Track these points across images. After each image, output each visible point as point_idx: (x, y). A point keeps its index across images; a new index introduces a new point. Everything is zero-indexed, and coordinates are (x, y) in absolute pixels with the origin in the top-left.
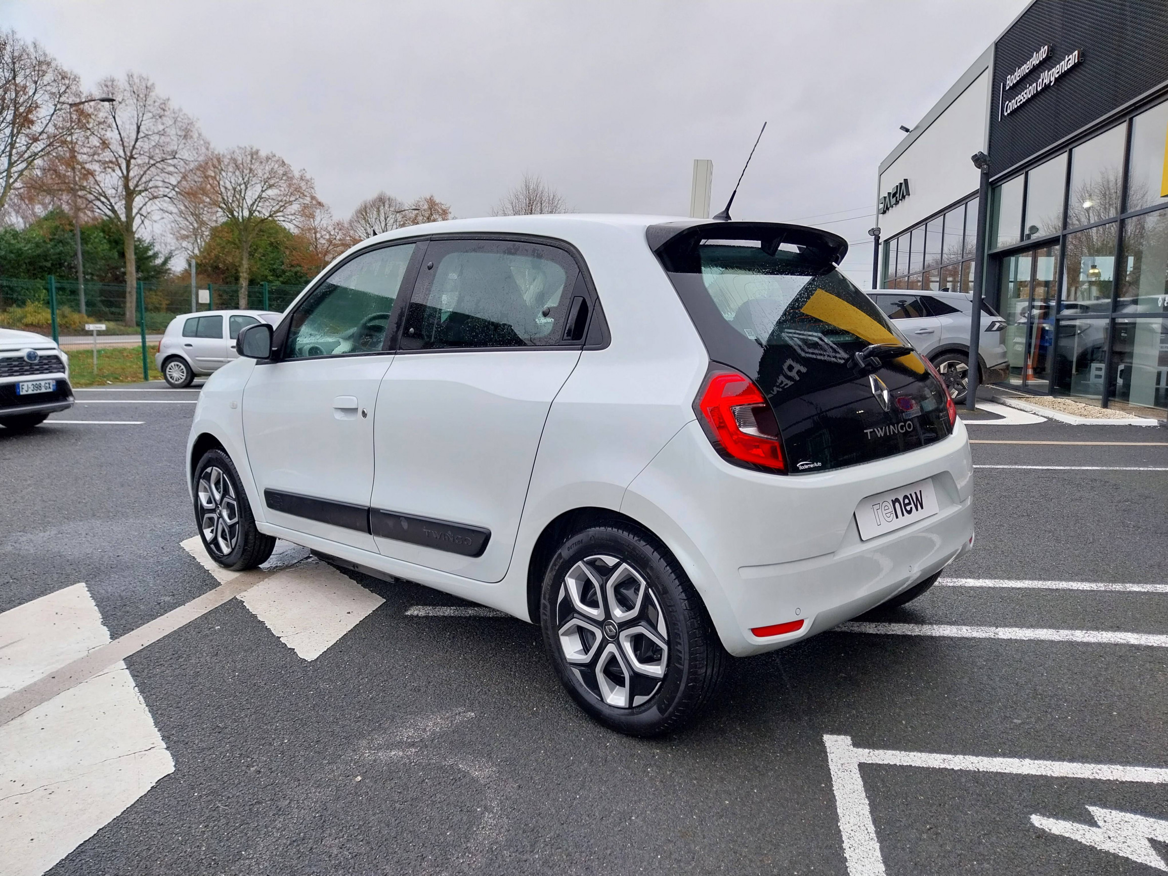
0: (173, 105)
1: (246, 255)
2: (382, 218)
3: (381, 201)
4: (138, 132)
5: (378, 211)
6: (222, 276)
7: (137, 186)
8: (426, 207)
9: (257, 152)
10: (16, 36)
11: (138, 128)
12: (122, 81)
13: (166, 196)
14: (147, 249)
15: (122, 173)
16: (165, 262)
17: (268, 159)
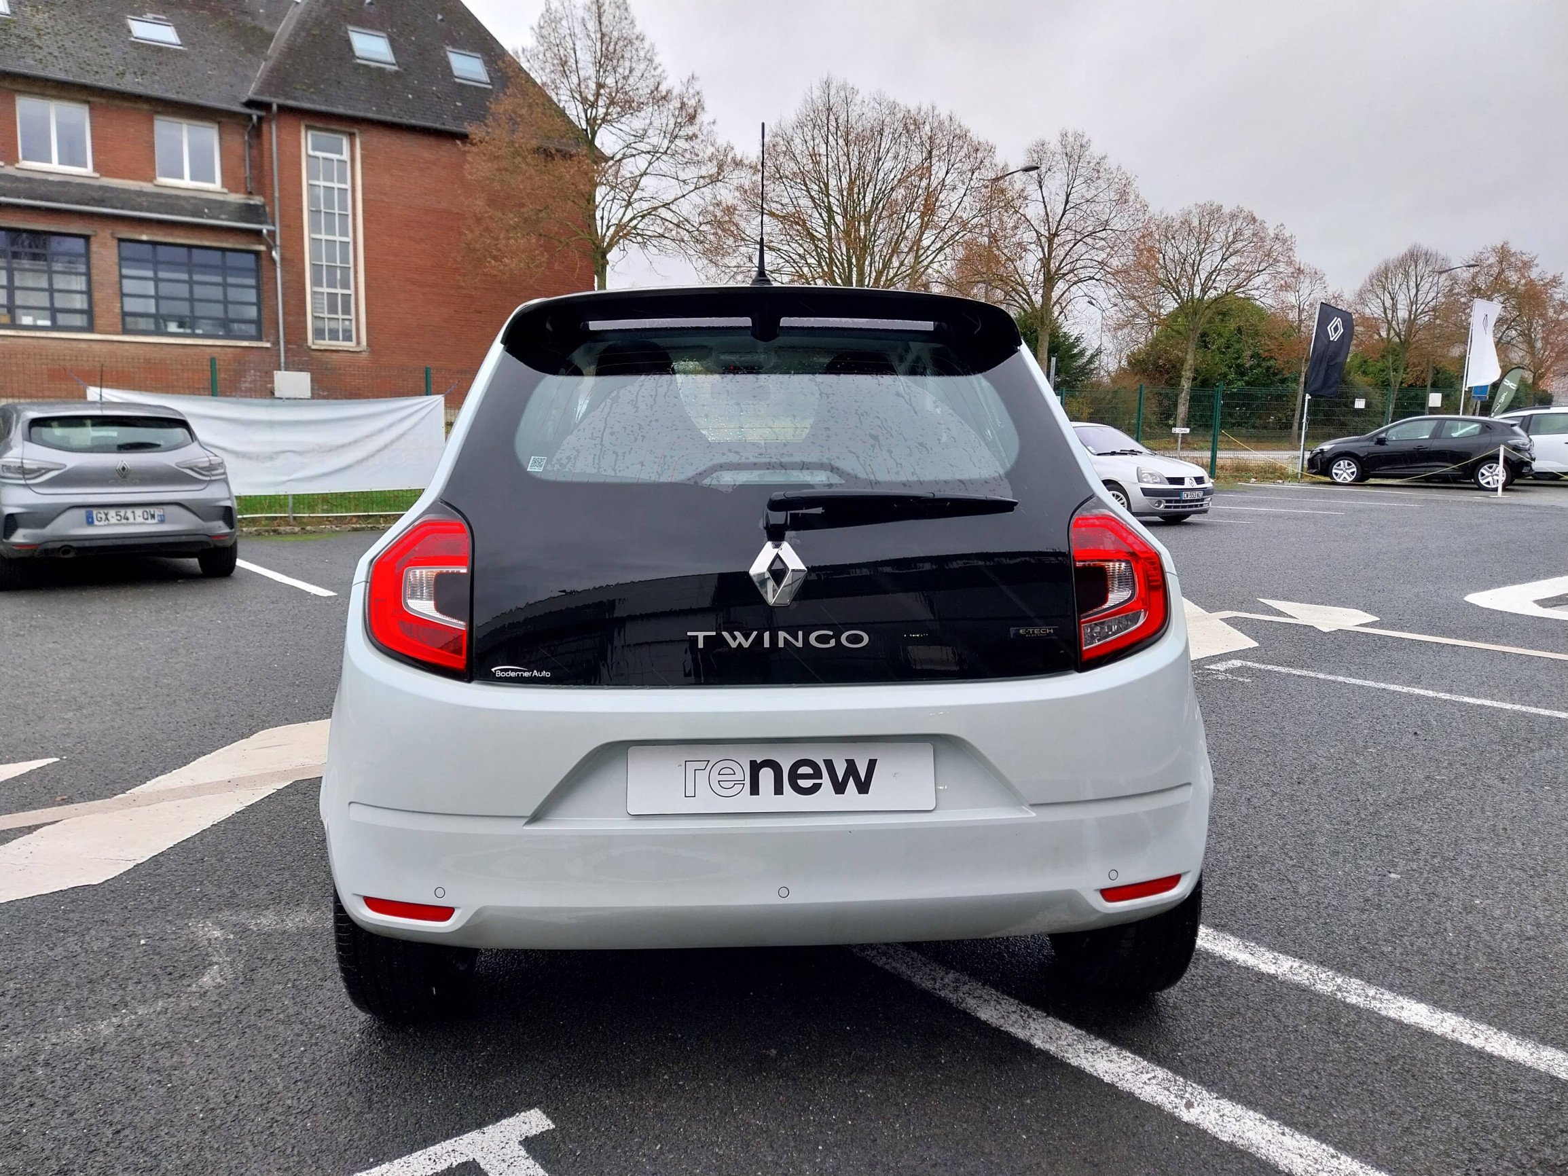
0: (1111, 163)
1: (1192, 347)
2: (1412, 284)
3: (1414, 256)
4: (1067, 202)
5: (1406, 274)
6: (1166, 376)
7: (1059, 268)
8: (1492, 260)
9: (1219, 208)
10: (936, 112)
11: (1068, 196)
12: (1054, 144)
13: (1093, 278)
14: (1073, 346)
15: (1044, 254)
16: (1091, 361)
17: (1233, 217)
